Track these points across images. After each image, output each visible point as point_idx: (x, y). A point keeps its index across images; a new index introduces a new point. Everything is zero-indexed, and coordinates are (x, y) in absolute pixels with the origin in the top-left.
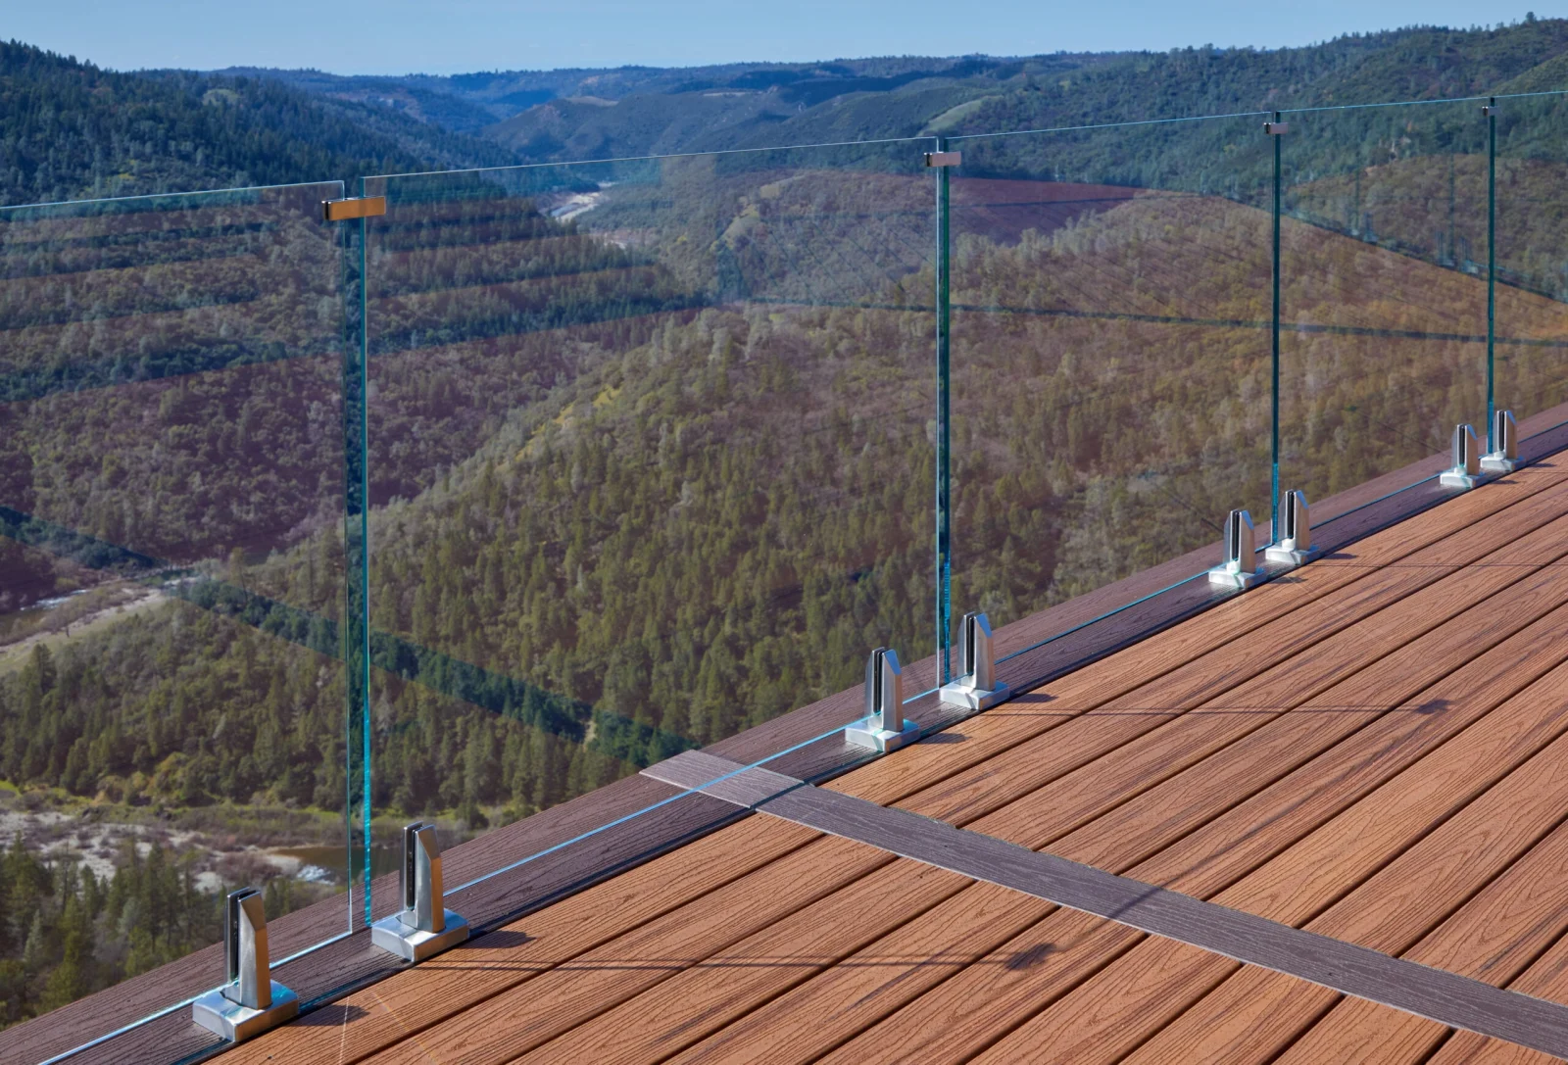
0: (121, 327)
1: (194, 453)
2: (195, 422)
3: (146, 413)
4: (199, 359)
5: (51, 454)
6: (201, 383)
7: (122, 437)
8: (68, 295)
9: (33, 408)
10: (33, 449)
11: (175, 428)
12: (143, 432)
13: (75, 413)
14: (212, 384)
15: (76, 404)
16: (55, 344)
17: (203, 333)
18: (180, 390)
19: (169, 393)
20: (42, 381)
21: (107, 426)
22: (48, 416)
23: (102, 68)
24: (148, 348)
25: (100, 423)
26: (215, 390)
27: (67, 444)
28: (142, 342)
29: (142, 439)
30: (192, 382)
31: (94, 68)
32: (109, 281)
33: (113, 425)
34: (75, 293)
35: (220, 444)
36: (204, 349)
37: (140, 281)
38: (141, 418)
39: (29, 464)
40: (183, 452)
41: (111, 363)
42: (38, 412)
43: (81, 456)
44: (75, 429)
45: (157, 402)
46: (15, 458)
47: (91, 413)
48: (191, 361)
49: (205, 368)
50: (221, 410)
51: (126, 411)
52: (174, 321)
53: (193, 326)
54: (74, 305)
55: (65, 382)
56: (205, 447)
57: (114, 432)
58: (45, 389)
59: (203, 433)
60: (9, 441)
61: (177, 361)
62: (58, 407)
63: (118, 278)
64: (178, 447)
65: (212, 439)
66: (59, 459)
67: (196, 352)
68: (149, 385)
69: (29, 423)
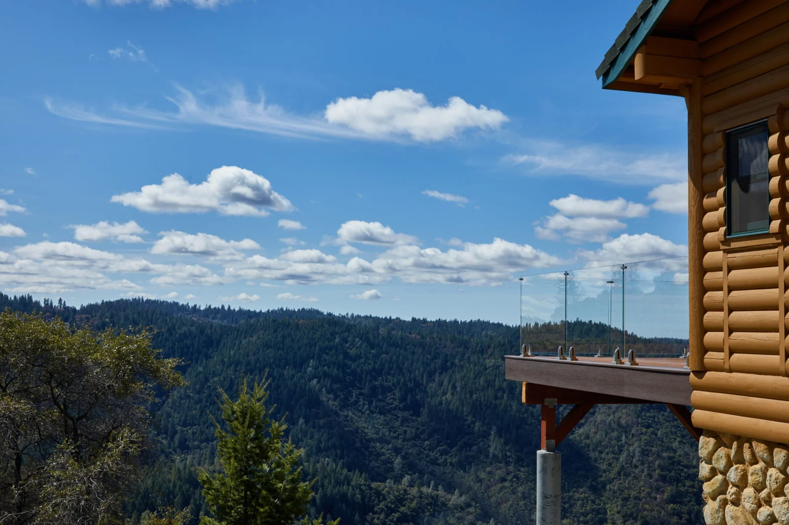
0: (647, 455)
1: (681, 518)
2: (681, 503)
3: (658, 496)
4: (683, 474)
5: (615, 509)
6: (684, 485)
7: (647, 506)
8: (624, 438)
9: (608, 487)
10: (607, 506)
11: (672, 505)
12: (657, 505)
13: (626, 492)
14: (689, 487)
15: (627, 488)
16: (617, 459)
17: (685, 462)
18: (674, 487)
19: (668, 488)
20: (612, 476)
21: (640, 500)
22: (614, 492)
23: (639, 336)
24: (659, 466)
25: (636, 498)
26: (690, 490)
27: (622, 506)
28: (657, 463)
29: (656, 508)
30: (680, 485)
31: (636, 336)
32: (642, 433)
33: (643, 500)
34: (627, 437)
35: (693, 516)
36: (685, 470)
37: (656, 435)
38: (656, 498)
39: (606, 513)
40: (675, 517)
41: (643, 471)
42: (610, 489)
43: (629, 512)
44: (626, 499)
45: (663, 492)
46: (600, 509)
47: (633, 493)
48: (679, 474)
49: (686, 478)
50: (693, 499)
51: (649, 494)
52: (672, 455)
53: (680, 458)
54: (626, 443)
55: (622, 477)
56: (686, 516)
57: (644, 504)
58: (613, 479)
59: (685, 509)
60: (597, 501)
61: (673, 474)
62: (619, 489)
63: (646, 432)
64: (673, 514)
65: (689, 513)
66: (619, 512)
67: (682, 470)
68: (660, 483)
69: (606, 494)
